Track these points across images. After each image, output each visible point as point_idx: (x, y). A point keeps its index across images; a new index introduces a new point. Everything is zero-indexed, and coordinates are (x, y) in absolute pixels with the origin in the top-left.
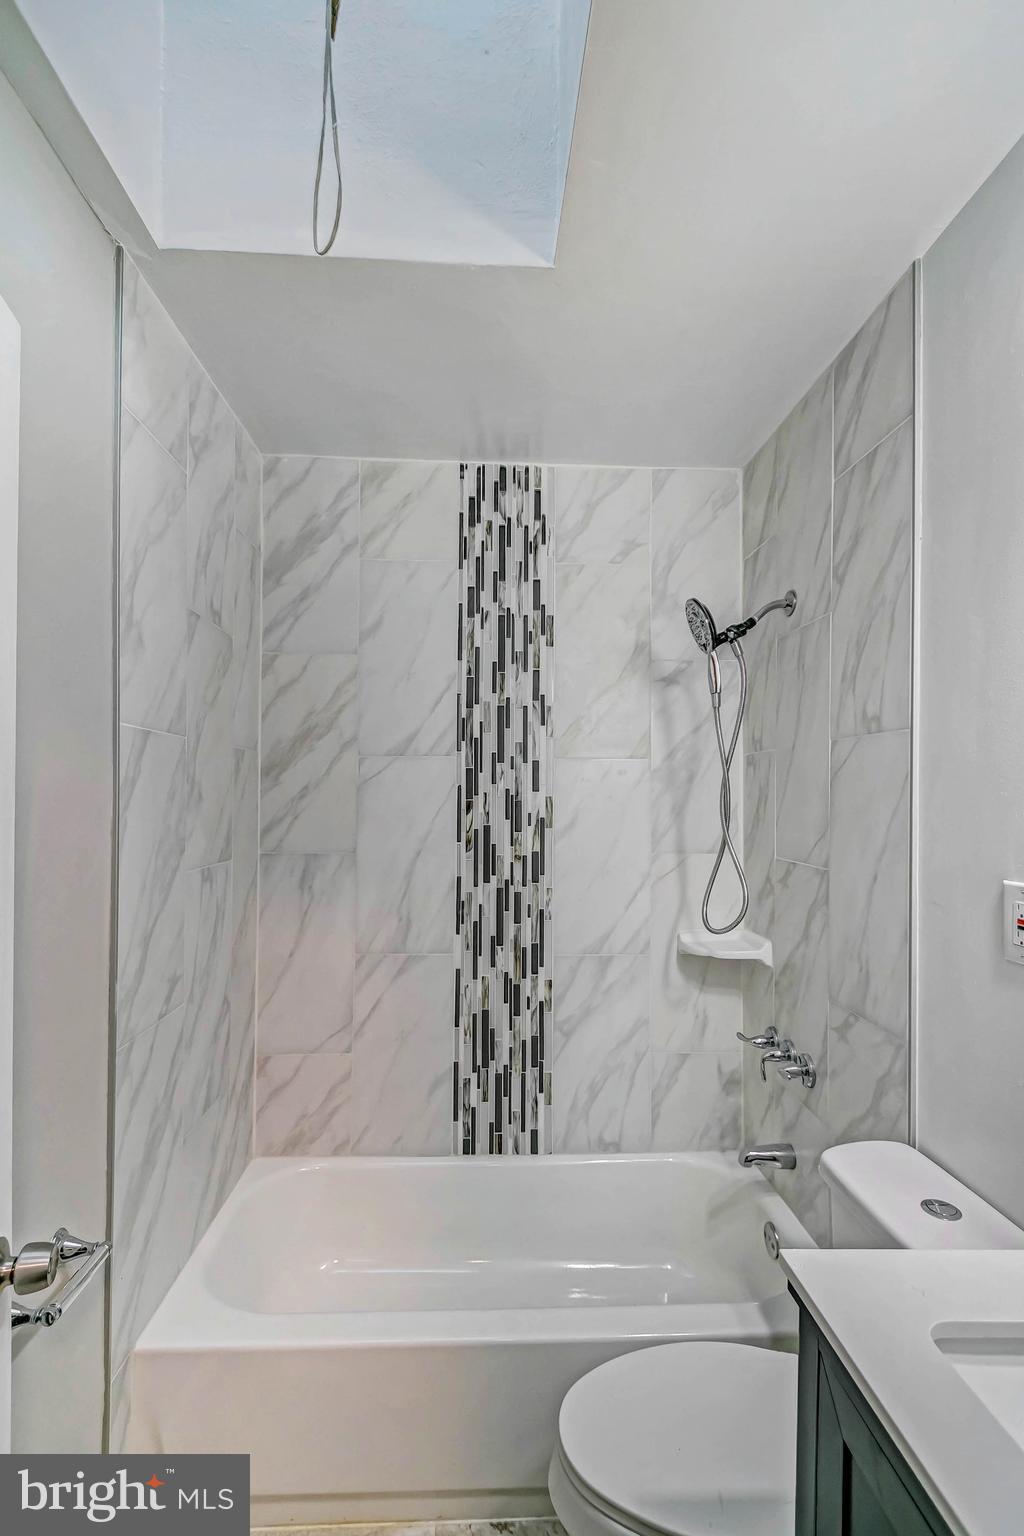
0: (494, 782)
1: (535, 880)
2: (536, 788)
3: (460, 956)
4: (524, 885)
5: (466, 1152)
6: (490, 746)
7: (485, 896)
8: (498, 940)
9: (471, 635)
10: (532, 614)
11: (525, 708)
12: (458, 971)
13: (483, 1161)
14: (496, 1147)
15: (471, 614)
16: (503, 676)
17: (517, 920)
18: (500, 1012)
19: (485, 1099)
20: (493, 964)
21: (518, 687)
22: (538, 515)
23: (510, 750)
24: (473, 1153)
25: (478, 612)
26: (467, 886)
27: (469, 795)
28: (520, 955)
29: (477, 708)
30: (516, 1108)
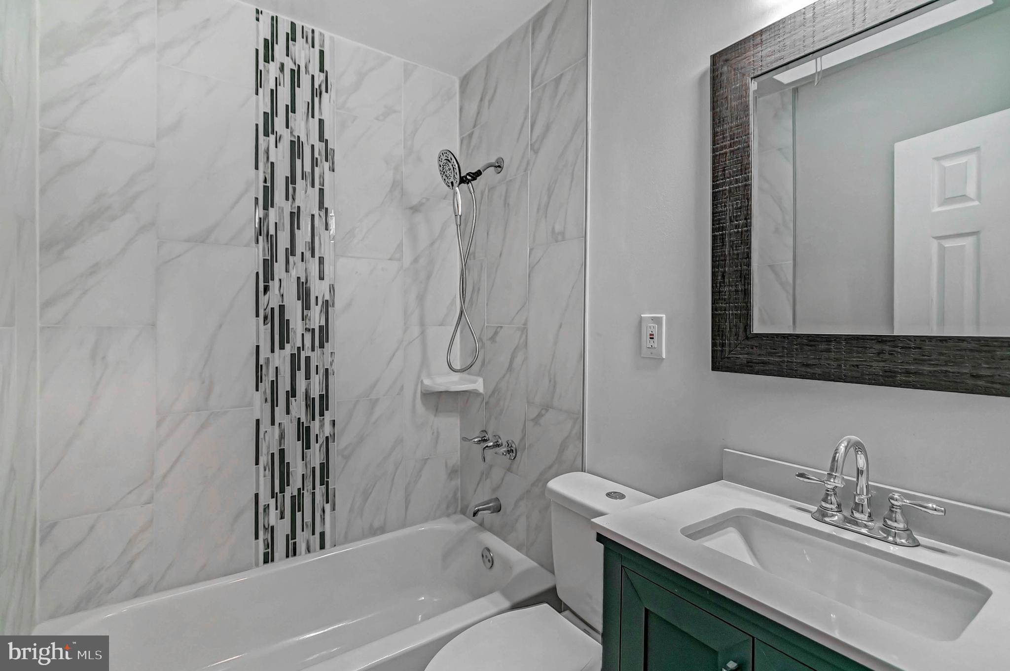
0: (287, 271)
1: (322, 346)
2: (321, 278)
3: (258, 407)
4: (313, 350)
5: (266, 561)
6: (283, 242)
7: (281, 359)
8: (292, 393)
9: (267, 152)
10: (319, 146)
11: (313, 216)
12: (258, 421)
13: (282, 565)
14: (292, 551)
15: (266, 134)
16: (294, 189)
17: (308, 377)
18: (293, 448)
19: (282, 517)
20: (288, 412)
21: (306, 198)
22: (322, 70)
23: (300, 247)
24: (273, 560)
25: (273, 133)
26: (265, 353)
27: (266, 280)
28: (309, 403)
29: (272, 211)
30: (308, 519)
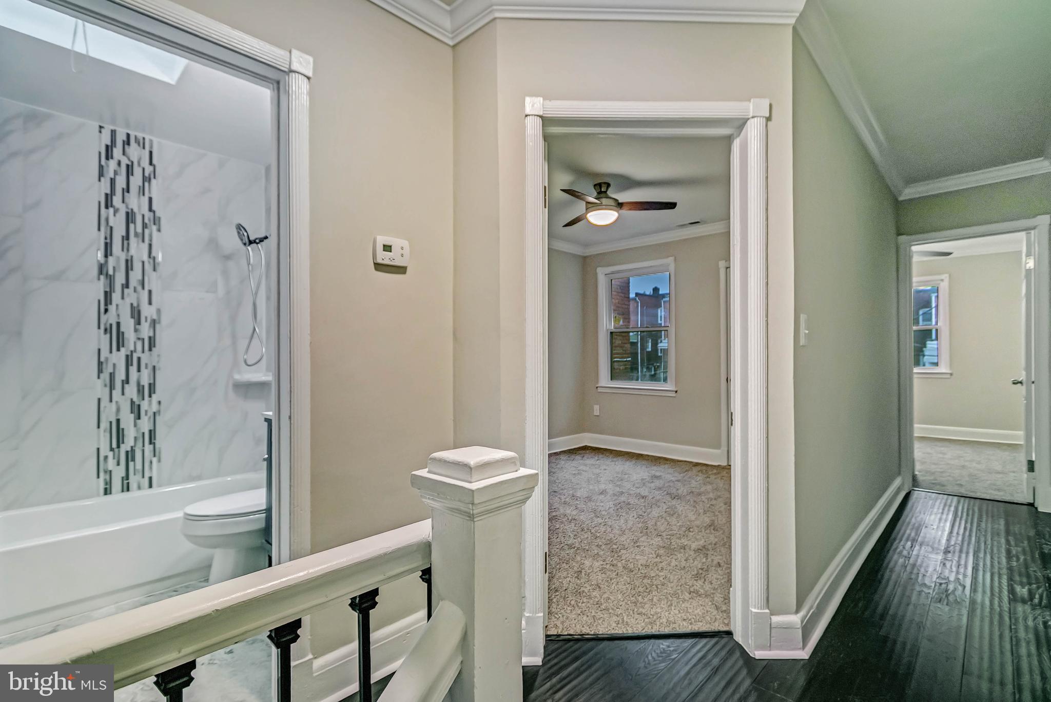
0: (123, 298)
1: (150, 350)
2: (150, 303)
3: (99, 389)
4: (143, 352)
5: (106, 493)
6: (120, 279)
7: (119, 358)
8: (127, 381)
9: (107, 220)
10: (148, 215)
11: (143, 262)
12: (99, 400)
13: (117, 496)
14: (126, 488)
15: (107, 207)
16: (128, 244)
17: (139, 370)
18: (127, 420)
19: (118, 464)
20: (123, 394)
21: (138, 250)
22: (151, 163)
23: (133, 282)
24: (111, 493)
25: (112, 206)
26: (105, 353)
27: (106, 304)
28: (140, 389)
29: (110, 259)
30: (139, 466)
